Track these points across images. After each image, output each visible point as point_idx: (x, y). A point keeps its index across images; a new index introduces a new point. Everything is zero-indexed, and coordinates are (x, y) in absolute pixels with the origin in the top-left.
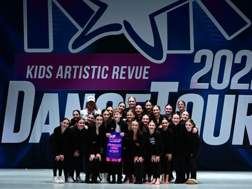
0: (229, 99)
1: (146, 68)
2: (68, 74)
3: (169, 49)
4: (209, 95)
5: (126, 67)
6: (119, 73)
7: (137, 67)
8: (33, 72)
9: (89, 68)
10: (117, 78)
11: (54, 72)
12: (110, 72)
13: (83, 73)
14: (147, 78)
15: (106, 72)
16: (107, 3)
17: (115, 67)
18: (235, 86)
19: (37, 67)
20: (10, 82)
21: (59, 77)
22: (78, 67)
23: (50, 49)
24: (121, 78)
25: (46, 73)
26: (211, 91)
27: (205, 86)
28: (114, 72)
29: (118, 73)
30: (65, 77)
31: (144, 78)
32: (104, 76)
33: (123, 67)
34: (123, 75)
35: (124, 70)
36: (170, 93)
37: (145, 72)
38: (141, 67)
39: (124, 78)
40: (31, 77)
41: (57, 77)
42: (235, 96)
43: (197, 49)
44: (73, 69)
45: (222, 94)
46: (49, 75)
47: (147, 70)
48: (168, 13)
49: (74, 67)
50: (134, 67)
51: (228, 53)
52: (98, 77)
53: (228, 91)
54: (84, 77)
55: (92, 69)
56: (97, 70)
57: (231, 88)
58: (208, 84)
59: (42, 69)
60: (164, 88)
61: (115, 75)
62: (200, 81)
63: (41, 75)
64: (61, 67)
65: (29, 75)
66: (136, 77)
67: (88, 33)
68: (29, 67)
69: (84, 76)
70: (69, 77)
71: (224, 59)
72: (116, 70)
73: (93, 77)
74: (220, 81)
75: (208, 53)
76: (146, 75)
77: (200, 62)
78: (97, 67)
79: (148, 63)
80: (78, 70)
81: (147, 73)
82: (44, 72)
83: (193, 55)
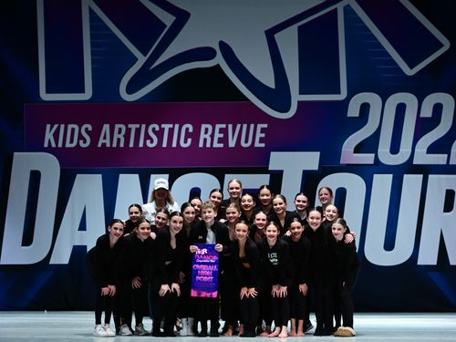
0: (412, 183)
1: (260, 126)
2: (119, 140)
3: (301, 92)
4: (375, 176)
5: (224, 126)
6: (212, 136)
7: (245, 126)
8: (56, 135)
9: (157, 128)
10: (208, 145)
11: (95, 135)
12: (195, 136)
13: (147, 137)
14: (263, 145)
15: (188, 135)
16: (189, 11)
17: (204, 127)
18: (422, 158)
19: (62, 126)
20: (15, 154)
21: (104, 145)
22: (138, 126)
23: (87, 95)
24: (216, 145)
25: (81, 137)
26: (379, 167)
27: (368, 158)
28: (203, 136)
29: (209, 136)
30: (115, 145)
31: (257, 144)
32: (185, 142)
33: (218, 126)
34: (220, 141)
35: (221, 131)
36: (304, 171)
37: (259, 135)
38: (252, 126)
39: (221, 145)
40: (53, 145)
41: (99, 145)
42: (421, 176)
43: (352, 92)
44: (128, 131)
45: (398, 172)
46: (85, 142)
47: (263, 130)
48: (299, 27)
49: (130, 126)
50: (239, 126)
51: (409, 99)
52: (174, 145)
53: (410, 168)
54: (149, 144)
55: (162, 130)
56: (171, 131)
57: (415, 162)
58: (373, 155)
59: (73, 130)
60: (294, 164)
61: (205, 140)
62: (358, 149)
63: (72, 142)
64: (106, 127)
65: (49, 141)
66: (243, 144)
67: (156, 64)
68: (48, 126)
69: (148, 142)
71: (401, 109)
72: (206, 131)
73: (164, 145)
74: (395, 149)
75: (373, 99)
76: (261, 140)
77: (357, 115)
78: (171, 126)
79: (263, 117)
80: (138, 131)
81: (263, 135)
82: (75, 135)
83: (346, 103)
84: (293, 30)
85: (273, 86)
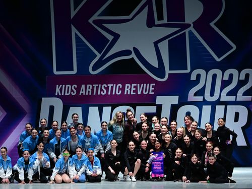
0: (220, 109)
1: (152, 85)
2: (89, 92)
3: (170, 69)
4: (203, 106)
5: (136, 85)
6: (130, 89)
7: (145, 85)
8: (61, 90)
9: (106, 86)
10: (129, 93)
11: (78, 90)
12: (123, 89)
13: (102, 90)
14: (153, 93)
15: (120, 89)
16: (120, 34)
17: (127, 85)
18: (224, 98)
19: (64, 86)
20: (43, 98)
21: (82, 94)
22: (97, 85)
23: (75, 72)
24: (132, 93)
25: (72, 90)
26: (205, 102)
27: (200, 99)
28: (126, 89)
29: (129, 89)
30: (87, 94)
31: (151, 93)
32: (119, 92)
33: (133, 85)
34: (134, 91)
35: (134, 87)
36: (172, 105)
37: (151, 89)
38: (148, 85)
39: (135, 93)
40: (60, 94)
41: (80, 94)
42: (224, 106)
43: (192, 69)
44: (93, 87)
45: (214, 105)
46: (74, 93)
47: (153, 87)
48: (169, 41)
49: (94, 85)
50: (142, 85)
51: (218, 72)
52: (114, 93)
53: (219, 102)
54: (102, 93)
55: (108, 87)
56: (112, 87)
57: (221, 100)
58: (202, 97)
59: (68, 87)
60: (167, 102)
61: (127, 91)
62: (196, 95)
63: (68, 93)
64: (83, 86)
65: (58, 93)
66: (144, 93)
67: (105, 58)
68: (57, 86)
69: (102, 92)
70: (90, 94)
71: (215, 76)
72: (128, 87)
73: (109, 94)
74: (212, 94)
75: (202, 72)
76: (152, 91)
77: (195, 79)
78: (112, 85)
79: (154, 81)
80: (97, 87)
81: (153, 89)
82: (69, 90)
83: (190, 74)
84: (166, 42)
85: (157, 67)
